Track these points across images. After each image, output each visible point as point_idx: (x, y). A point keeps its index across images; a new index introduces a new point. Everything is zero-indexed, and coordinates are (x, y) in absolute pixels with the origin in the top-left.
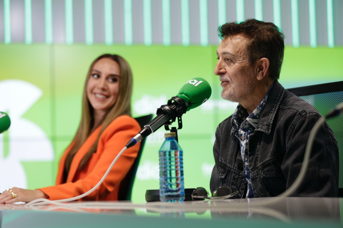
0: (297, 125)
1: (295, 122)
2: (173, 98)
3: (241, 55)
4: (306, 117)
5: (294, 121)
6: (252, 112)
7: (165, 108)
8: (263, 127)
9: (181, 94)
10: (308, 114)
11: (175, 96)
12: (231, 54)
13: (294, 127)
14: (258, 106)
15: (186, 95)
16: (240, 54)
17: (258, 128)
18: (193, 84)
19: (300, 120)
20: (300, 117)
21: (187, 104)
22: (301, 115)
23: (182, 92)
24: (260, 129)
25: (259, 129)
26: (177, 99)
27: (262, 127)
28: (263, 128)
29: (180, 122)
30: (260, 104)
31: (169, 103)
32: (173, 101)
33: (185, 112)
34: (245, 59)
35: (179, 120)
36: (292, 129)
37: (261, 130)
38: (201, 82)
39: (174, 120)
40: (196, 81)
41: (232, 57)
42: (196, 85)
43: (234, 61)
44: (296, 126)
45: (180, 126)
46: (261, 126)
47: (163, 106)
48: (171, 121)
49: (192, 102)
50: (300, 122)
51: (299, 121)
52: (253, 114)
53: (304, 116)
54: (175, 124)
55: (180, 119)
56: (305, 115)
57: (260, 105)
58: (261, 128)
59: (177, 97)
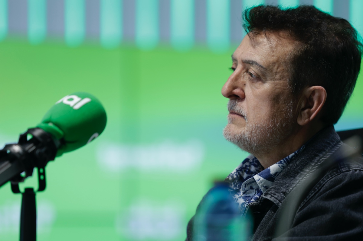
0: (325, 186)
1: (325, 181)
2: (30, 131)
3: (279, 70)
4: (346, 175)
5: (323, 178)
6: (269, 167)
7: (12, 151)
8: (278, 194)
9: (47, 122)
10: (351, 171)
11: (33, 125)
12: (260, 66)
13: (320, 188)
14: (282, 160)
15: (56, 124)
16: (278, 68)
17: (266, 194)
18: (71, 103)
19: (334, 178)
20: (335, 173)
21: (57, 143)
22: (339, 171)
23: (47, 118)
24: (270, 196)
25: (268, 197)
26: (37, 133)
27: (275, 194)
28: (276, 196)
29: (42, 177)
30: (287, 157)
31: (23, 140)
32: (29, 137)
33: (52, 159)
34: (284, 79)
35: (40, 174)
36: (314, 192)
37: (270, 199)
38: (86, 100)
39: (29, 174)
40: (76, 99)
41: (261, 72)
42: (77, 107)
43: (262, 78)
44: (323, 188)
45: (42, 185)
46: (273, 192)
47: (8, 146)
48: (23, 174)
49: (67, 139)
50: (331, 181)
51: (332, 179)
52: (269, 171)
53: (343, 172)
54: (32, 182)
55: (41, 171)
56: (345, 172)
57: (286, 159)
58: (273, 195)
59: (38, 128)
